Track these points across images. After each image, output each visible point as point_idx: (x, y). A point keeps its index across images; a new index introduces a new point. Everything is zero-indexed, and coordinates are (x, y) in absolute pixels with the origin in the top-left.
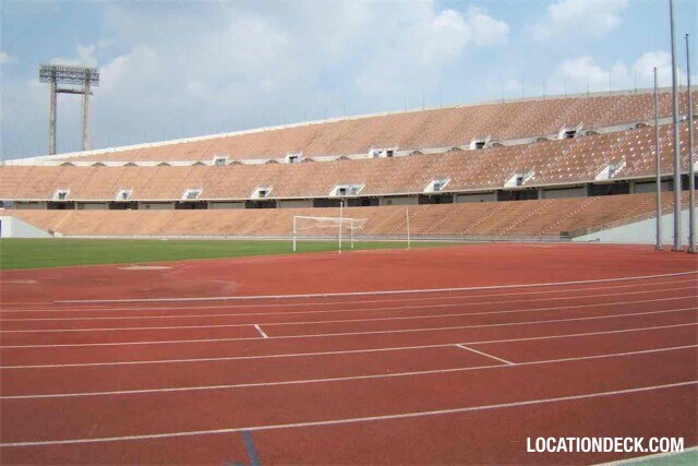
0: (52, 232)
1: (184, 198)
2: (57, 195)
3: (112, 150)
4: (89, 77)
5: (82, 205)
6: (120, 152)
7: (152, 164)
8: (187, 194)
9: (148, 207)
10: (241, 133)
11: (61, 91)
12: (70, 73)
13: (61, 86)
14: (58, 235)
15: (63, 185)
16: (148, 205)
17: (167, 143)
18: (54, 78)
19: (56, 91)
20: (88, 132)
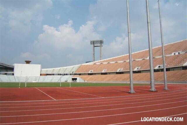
0: (85, 81)
1: (118, 71)
2: (90, 71)
3: (105, 60)
4: (101, 42)
5: (95, 74)
6: (108, 60)
7: (114, 62)
8: (119, 70)
9: (110, 74)
10: (138, 52)
11: (95, 46)
12: (97, 42)
13: (95, 45)
14: (86, 81)
15: (92, 69)
16: (110, 73)
17: (119, 57)
18: (94, 44)
19: (94, 47)
20: (101, 56)
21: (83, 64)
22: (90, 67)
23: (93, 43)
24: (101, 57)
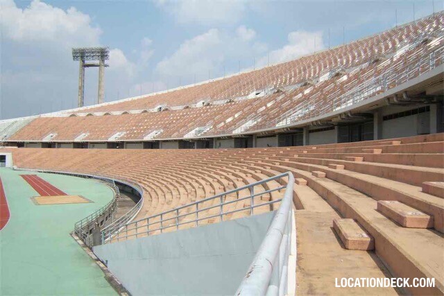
4: (103, 54)
7: (119, 113)
9: (93, 147)
11: (87, 66)
12: (91, 53)
13: (87, 62)
18: (82, 57)
19: (84, 66)
20: (102, 92)
21: (43, 116)
22: (56, 125)
23: (81, 55)
24: (99, 95)
